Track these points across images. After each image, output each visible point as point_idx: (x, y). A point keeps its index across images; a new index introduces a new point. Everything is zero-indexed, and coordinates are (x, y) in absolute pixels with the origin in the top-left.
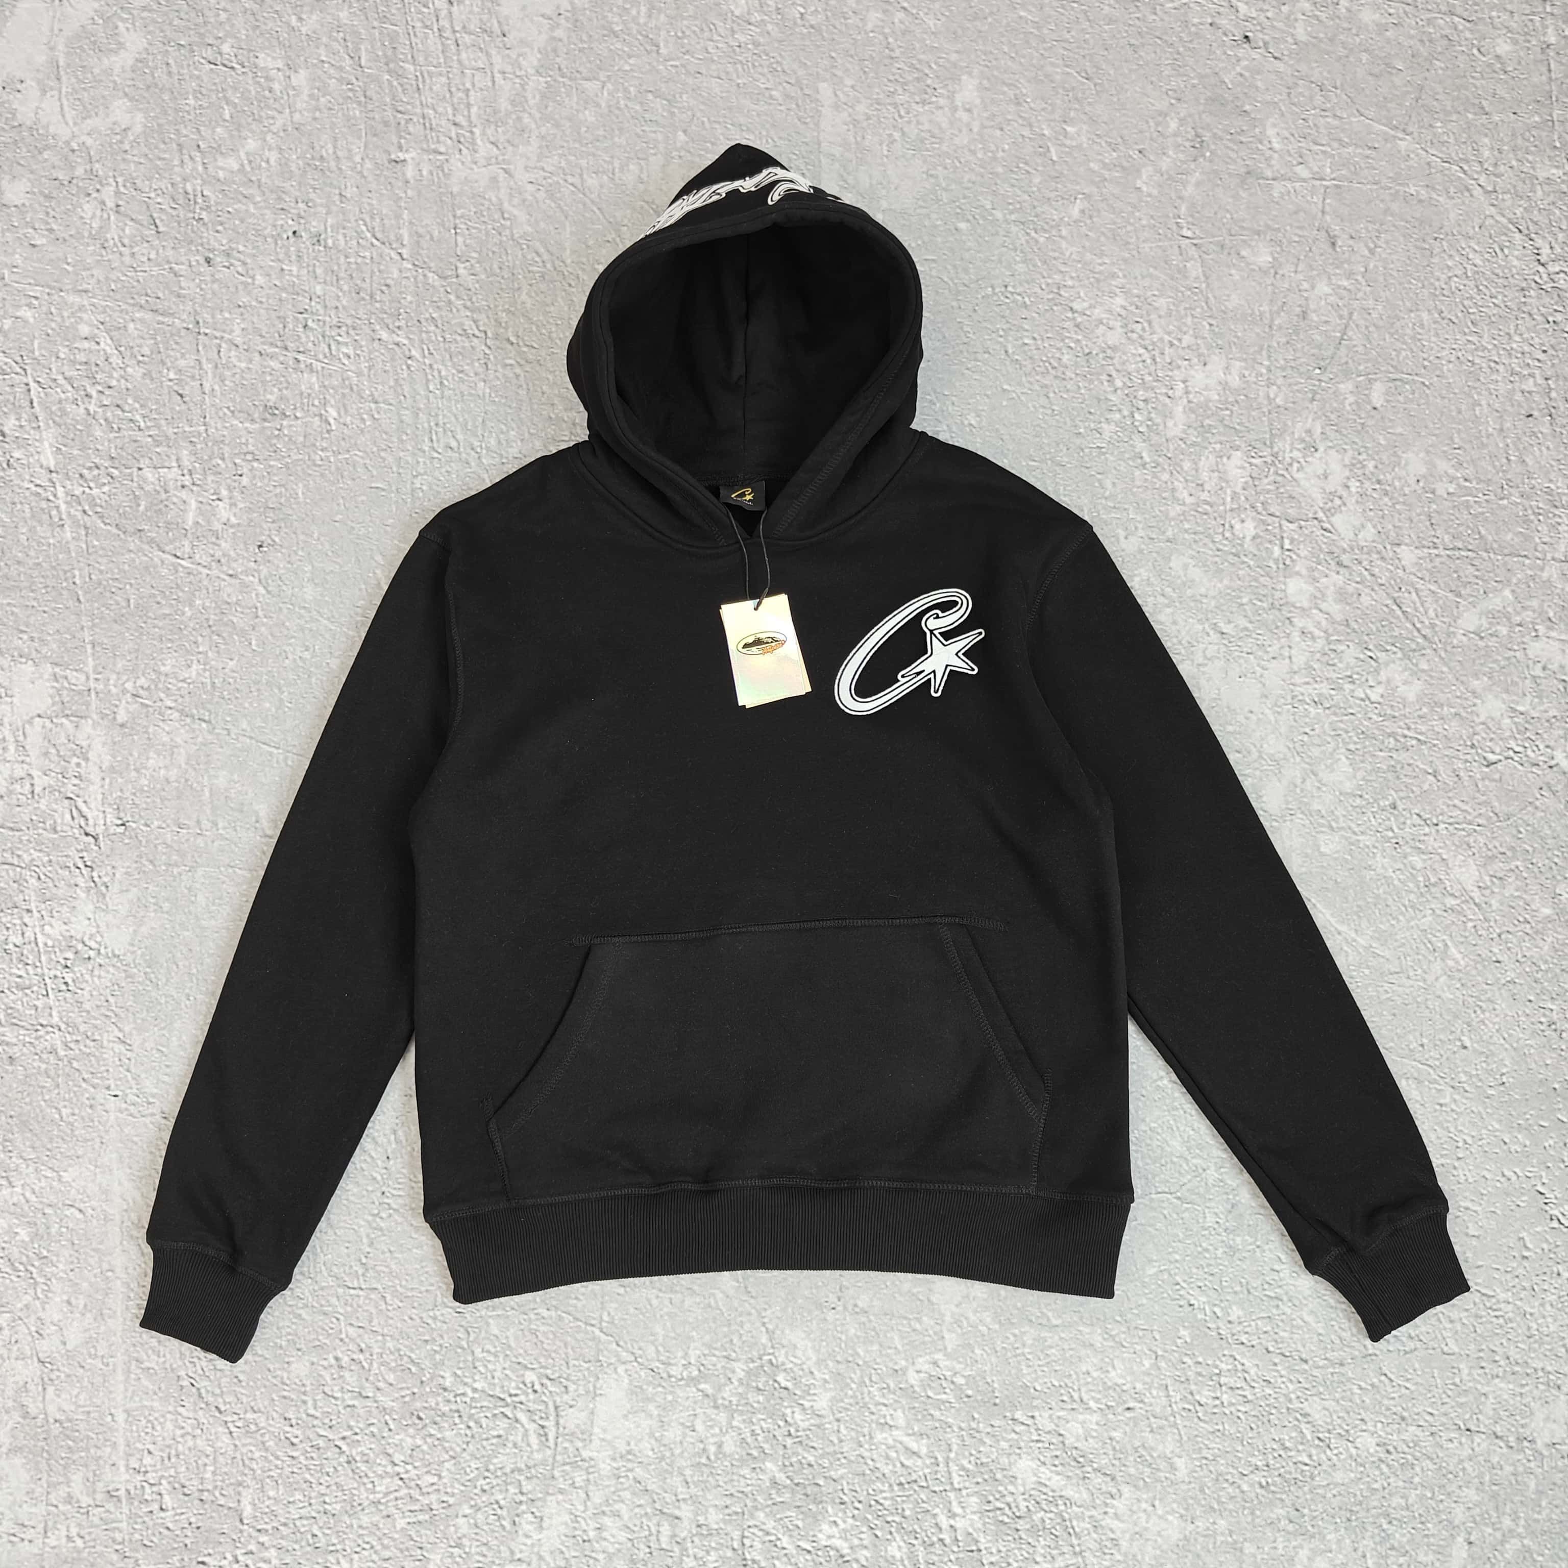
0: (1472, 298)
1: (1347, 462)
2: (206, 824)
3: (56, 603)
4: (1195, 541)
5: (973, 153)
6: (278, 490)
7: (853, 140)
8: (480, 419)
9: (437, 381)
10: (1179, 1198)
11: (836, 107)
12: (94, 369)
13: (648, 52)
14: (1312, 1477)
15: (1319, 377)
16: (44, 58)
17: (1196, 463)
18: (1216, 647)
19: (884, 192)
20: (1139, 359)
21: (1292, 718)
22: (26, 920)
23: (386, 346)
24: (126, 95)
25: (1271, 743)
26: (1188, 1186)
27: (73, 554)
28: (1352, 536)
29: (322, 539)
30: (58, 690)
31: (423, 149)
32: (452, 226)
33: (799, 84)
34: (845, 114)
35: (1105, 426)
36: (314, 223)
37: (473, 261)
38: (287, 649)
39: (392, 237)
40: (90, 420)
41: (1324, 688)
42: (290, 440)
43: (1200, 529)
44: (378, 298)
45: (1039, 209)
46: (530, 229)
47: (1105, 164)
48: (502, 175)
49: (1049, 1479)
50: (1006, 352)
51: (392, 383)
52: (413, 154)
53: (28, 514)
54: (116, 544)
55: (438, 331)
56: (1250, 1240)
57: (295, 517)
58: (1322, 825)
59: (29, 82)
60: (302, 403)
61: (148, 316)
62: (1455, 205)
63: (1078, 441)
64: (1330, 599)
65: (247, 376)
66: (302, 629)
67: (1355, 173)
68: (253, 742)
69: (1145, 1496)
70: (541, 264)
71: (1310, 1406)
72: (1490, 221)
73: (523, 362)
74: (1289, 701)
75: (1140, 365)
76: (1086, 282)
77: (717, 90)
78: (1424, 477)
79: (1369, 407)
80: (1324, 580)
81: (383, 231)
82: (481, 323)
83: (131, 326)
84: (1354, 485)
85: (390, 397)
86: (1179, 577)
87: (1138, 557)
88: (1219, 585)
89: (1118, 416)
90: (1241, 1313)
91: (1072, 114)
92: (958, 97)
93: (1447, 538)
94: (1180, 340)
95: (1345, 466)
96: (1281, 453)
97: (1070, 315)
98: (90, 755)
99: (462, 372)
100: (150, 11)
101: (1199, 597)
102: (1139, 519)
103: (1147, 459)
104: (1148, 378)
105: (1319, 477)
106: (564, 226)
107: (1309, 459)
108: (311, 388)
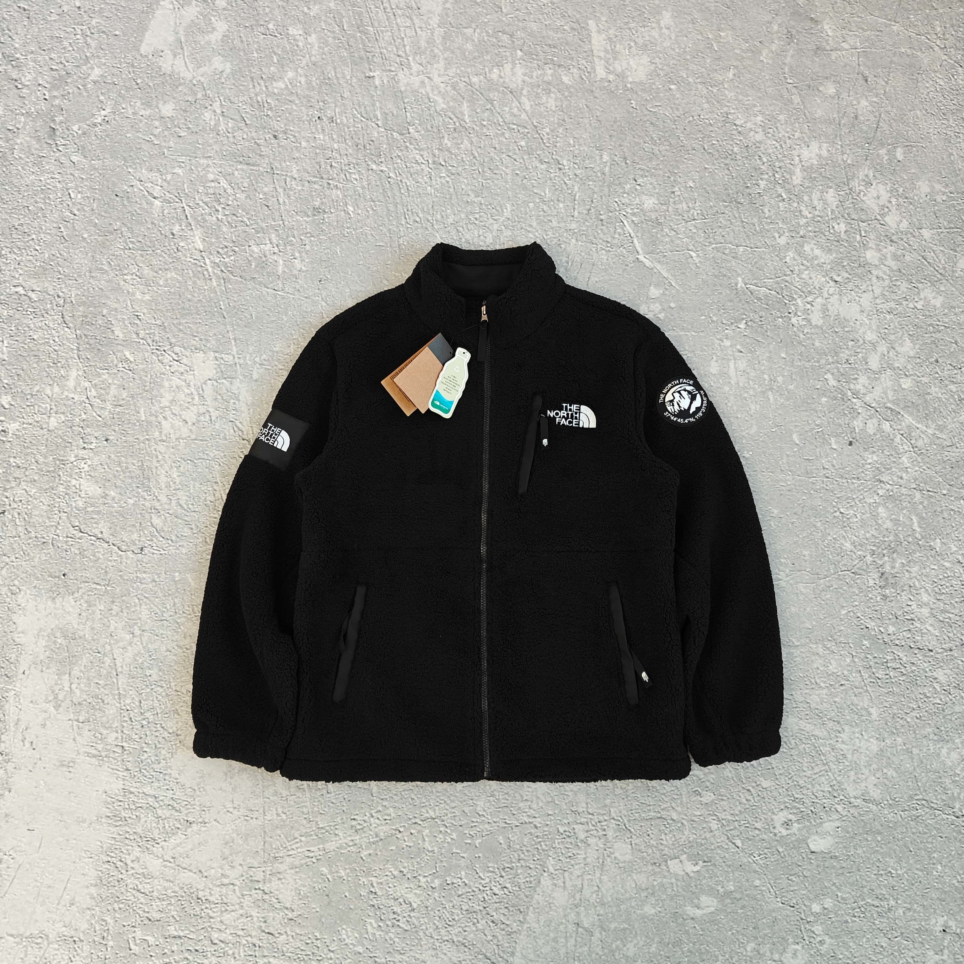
0: (941, 102)
1: (888, 189)
3: (211, 319)
4: (816, 236)
5: (674, 50)
6: (326, 251)
7: (609, 48)
8: (430, 206)
9: (405, 188)
10: (853, 573)
11: (598, 32)
12: (218, 196)
13: (497, 12)
14: (943, 710)
15: (868, 148)
16: (173, 38)
17: (810, 197)
18: (833, 289)
19: (629, 73)
20: (773, 147)
21: (878, 321)
22: (215, 487)
23: (376, 173)
24: (219, 54)
25: (869, 334)
26: (857, 566)
27: (218, 293)
28: (896, 226)
29: (353, 274)
30: (219, 365)
31: (383, 70)
32: (403, 108)
33: (578, 22)
34: (604, 35)
35: (760, 182)
36: (329, 112)
37: (416, 125)
39: (372, 116)
40: (219, 223)
41: (893, 305)
42: (329, 224)
43: (817, 230)
44: (368, 148)
45: (711, 76)
46: (445, 106)
47: (743, 51)
48: (427, 80)
49: (805, 727)
50: (704, 149)
51: (381, 191)
52: (378, 73)
53: (191, 275)
54: (241, 286)
55: (402, 162)
56: (893, 591)
57: (337, 264)
58: (901, 374)
59: (166, 51)
60: (334, 205)
61: (245, 167)
62: (925, 56)
63: (748, 191)
64: (889, 259)
65: (303, 193)
67: (873, 44)
69: (857, 730)
70: (453, 124)
71: (937, 673)
72: (945, 63)
73: (450, 175)
74: (875, 313)
75: (775, 149)
76: (741, 110)
77: (535, 28)
78: (929, 193)
79: (896, 161)
80: (885, 250)
81: (367, 113)
82: (425, 156)
83: (236, 173)
84: (894, 201)
85: (381, 198)
86: (810, 255)
87: (787, 246)
88: (831, 257)
89: (766, 176)
90: (894, 629)
91: (722, 26)
92: (662, 22)
93: (945, 223)
94: (793, 135)
95: (888, 191)
96: (854, 188)
97: (735, 127)
98: (240, 397)
99: (418, 182)
100: (227, 10)
101: (821, 264)
102: (785, 227)
103: (785, 197)
104: (780, 156)
105: (875, 198)
106: (463, 103)
107: (869, 190)
108: (338, 197)
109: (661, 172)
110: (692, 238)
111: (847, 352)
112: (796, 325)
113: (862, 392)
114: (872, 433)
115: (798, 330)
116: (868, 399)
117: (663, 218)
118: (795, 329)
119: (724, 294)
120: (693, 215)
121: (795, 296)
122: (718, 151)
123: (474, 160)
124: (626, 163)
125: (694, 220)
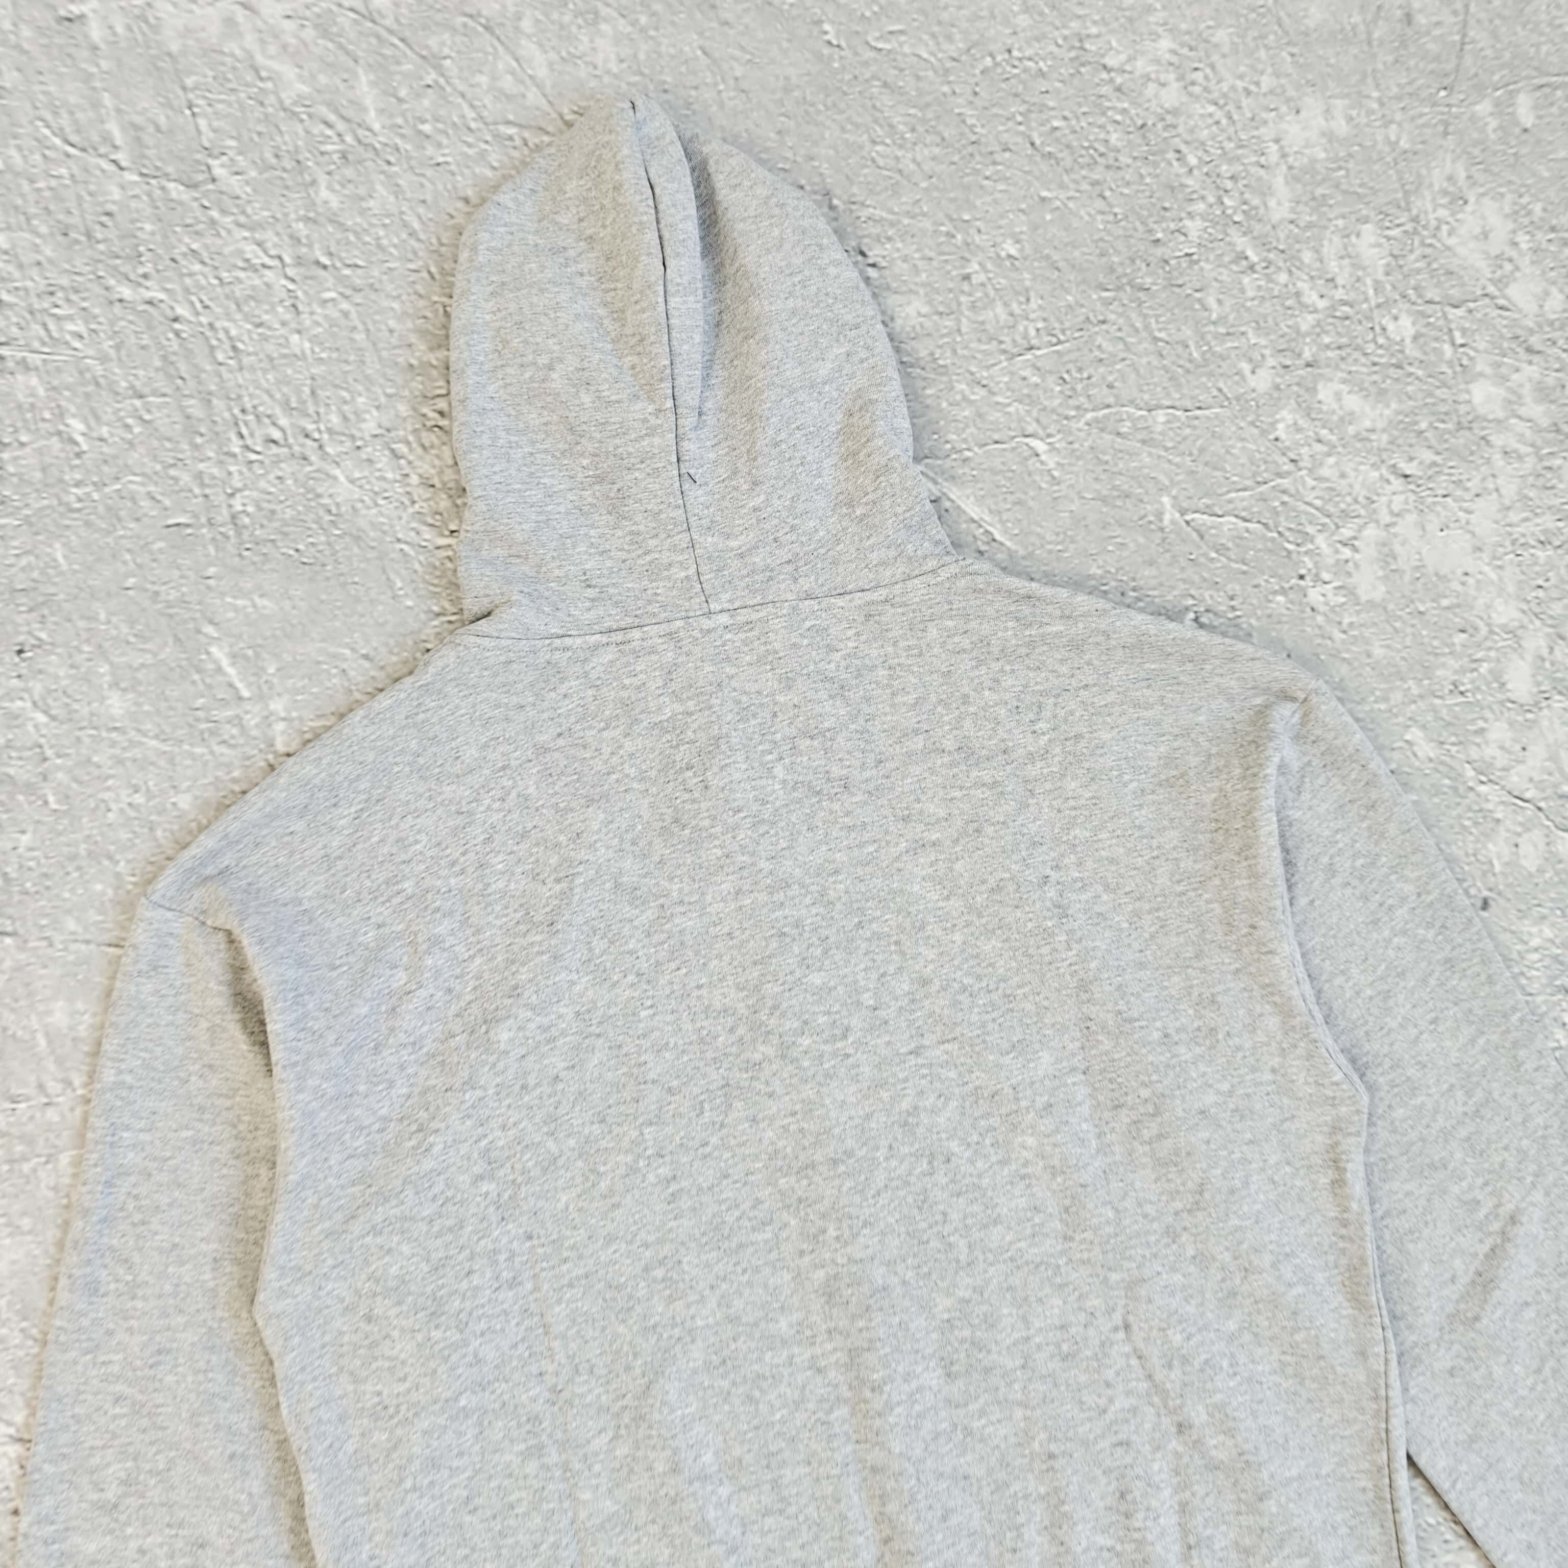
1: (1507, 210)
2: (53, 1087)
4: (1343, 359)
6: (24, 562)
8: (307, 390)
9: (227, 346)
15: (1447, 101)
17: (1317, 251)
18: (1402, 498)
20: (1210, 121)
21: (1517, 570)
23: (133, 309)
25: (1501, 608)
28: (1534, 308)
29: (114, 619)
32: (184, 103)
35: (1188, 223)
37: (231, 153)
38: (106, 795)
39: (96, 138)
41: (1548, 521)
42: (21, 480)
43: (1344, 340)
44: (99, 236)
46: (305, 89)
48: (240, 15)
50: (1032, 144)
51: (158, 363)
55: (206, 270)
57: (62, 596)
60: (25, 421)
63: (1159, 251)
64: (1528, 400)
66: (120, 762)
68: (92, 947)
70: (336, 139)
73: (348, 292)
74: (1510, 548)
75: (1214, 128)
76: (1115, 25)
79: (1517, 130)
80: (1515, 376)
81: (78, 132)
82: (269, 245)
84: (1523, 239)
85: (161, 384)
86: (1334, 412)
87: (1276, 395)
88: (1387, 412)
89: (1201, 207)
94: (1257, 84)
95: (1507, 216)
96: (1422, 216)
97: (1104, 75)
99: (260, 325)
101: (1365, 434)
102: (1263, 342)
103: (1254, 258)
104: (1230, 146)
105: (1476, 238)
106: (355, 75)
107: (1459, 216)
108: (32, 395)
109: (927, 224)
110: (1030, 400)
111: (1451, 662)
112: (1322, 608)
113: (1499, 764)
114: (1533, 870)
115: (1328, 620)
116: (1514, 780)
117: (948, 353)
118: (1320, 619)
119: (1132, 545)
120: (1025, 336)
121: (1310, 530)
122: (1068, 146)
123: (413, 242)
124: (832, 207)
125: (1031, 348)
